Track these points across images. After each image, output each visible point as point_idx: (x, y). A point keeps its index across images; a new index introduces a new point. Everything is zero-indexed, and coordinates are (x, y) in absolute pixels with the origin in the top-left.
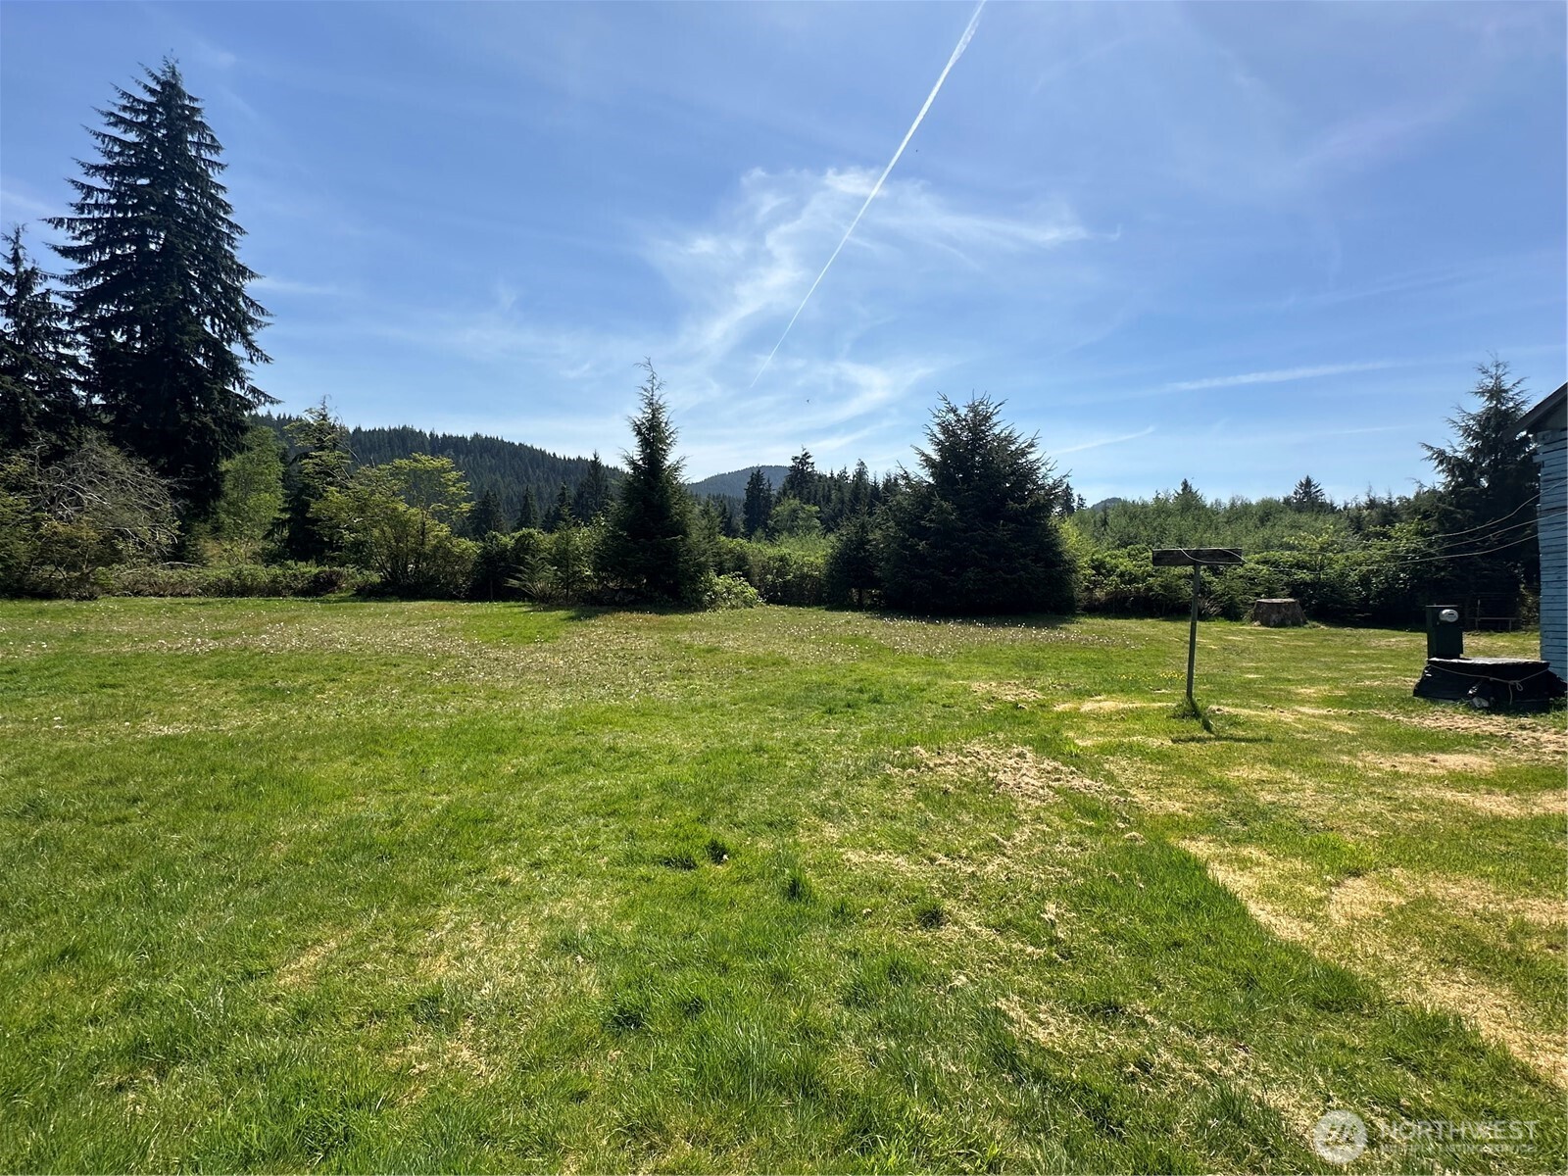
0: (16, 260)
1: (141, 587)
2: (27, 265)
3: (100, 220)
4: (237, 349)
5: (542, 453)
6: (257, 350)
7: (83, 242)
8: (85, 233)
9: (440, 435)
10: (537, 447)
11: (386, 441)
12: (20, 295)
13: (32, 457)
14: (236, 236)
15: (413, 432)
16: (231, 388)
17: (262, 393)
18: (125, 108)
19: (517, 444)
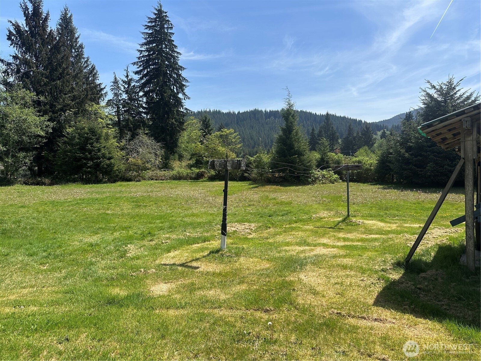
0: (127, 76)
1: (153, 177)
2: (130, 77)
3: (144, 60)
4: (180, 96)
5: (310, 114)
6: (186, 95)
7: (140, 69)
8: (140, 66)
9: (268, 111)
10: (308, 111)
11: (249, 116)
12: (128, 87)
13: (127, 140)
14: (179, 56)
15: (258, 111)
16: (180, 110)
17: (188, 110)
18: (149, 22)
19: (299, 110)
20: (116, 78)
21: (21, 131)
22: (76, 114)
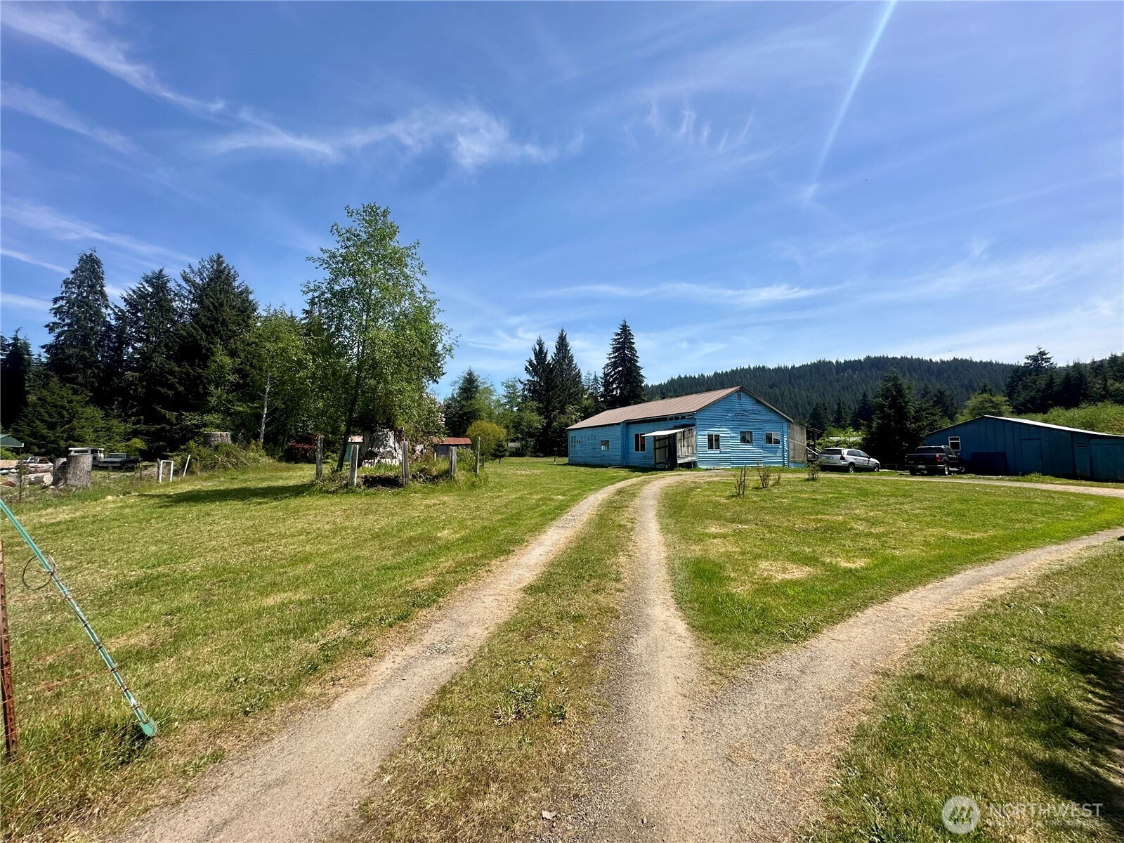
20: (595, 376)
21: (530, 426)
22: (559, 413)
